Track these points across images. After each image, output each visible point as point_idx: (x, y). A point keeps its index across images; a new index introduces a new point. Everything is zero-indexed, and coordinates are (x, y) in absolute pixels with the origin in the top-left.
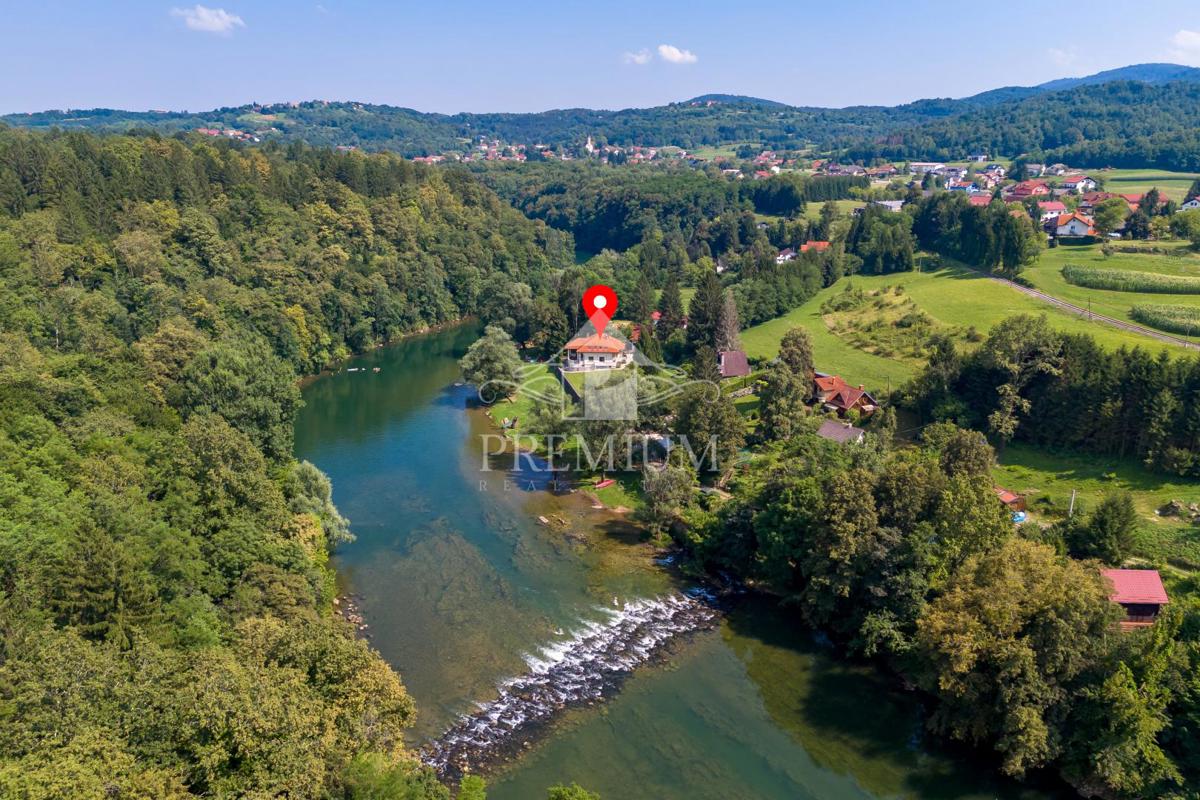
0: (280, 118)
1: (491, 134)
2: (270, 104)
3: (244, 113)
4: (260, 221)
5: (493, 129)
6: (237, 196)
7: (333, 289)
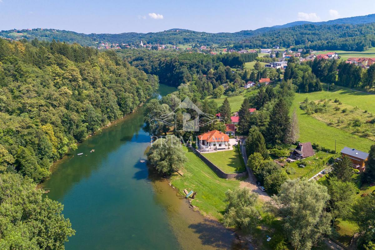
0: (25, 34)
1: (104, 40)
2: (21, 29)
3: (11, 32)
4: (22, 75)
5: (104, 39)
6: (8, 62)
7: (67, 111)
